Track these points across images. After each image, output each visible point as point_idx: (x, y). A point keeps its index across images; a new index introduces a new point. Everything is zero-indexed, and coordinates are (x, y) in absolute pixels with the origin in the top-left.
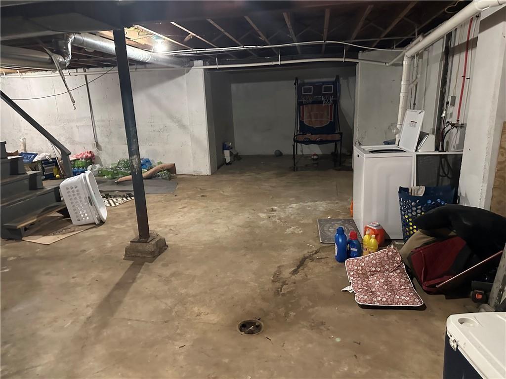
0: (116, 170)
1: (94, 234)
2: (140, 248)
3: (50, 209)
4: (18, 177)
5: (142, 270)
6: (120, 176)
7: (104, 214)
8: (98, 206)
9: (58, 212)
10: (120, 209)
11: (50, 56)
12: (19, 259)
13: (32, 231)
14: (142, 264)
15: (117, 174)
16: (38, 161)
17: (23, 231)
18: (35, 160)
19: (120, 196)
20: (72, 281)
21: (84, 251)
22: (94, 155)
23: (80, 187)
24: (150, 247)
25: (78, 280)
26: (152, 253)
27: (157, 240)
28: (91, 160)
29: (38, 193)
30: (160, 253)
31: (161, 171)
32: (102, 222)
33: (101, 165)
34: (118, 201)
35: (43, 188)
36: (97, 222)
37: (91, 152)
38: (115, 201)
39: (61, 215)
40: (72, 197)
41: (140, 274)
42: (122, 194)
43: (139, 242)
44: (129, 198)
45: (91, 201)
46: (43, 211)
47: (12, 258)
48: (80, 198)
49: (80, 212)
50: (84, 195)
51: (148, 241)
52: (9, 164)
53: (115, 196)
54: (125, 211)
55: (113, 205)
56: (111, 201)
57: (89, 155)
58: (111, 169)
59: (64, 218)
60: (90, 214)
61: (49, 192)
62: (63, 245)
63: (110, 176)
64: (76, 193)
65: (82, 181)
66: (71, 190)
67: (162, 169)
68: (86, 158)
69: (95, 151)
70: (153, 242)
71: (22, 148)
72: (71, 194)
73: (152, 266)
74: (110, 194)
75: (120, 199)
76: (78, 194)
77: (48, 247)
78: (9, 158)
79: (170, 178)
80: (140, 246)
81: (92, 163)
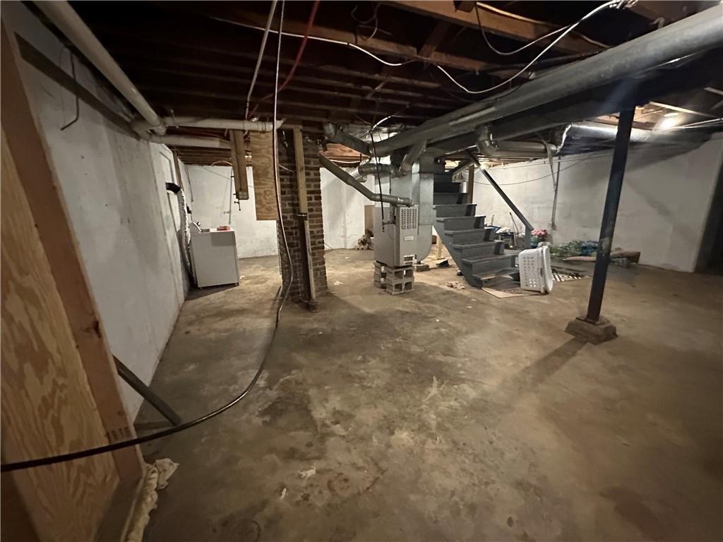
0: (566, 249)
1: (538, 300)
2: (585, 327)
3: (505, 272)
4: (490, 243)
5: (583, 348)
6: (569, 255)
7: (550, 287)
8: (547, 278)
9: (510, 275)
10: (565, 285)
11: (545, 146)
12: (478, 302)
13: (489, 284)
14: (585, 343)
15: (566, 253)
16: (500, 233)
17: (484, 283)
18: (497, 232)
19: (566, 274)
20: (516, 332)
21: (528, 312)
22: (546, 234)
23: (535, 258)
24: (597, 329)
25: (520, 333)
26: (598, 336)
27: (606, 326)
28: (544, 238)
29: (500, 257)
30: (606, 340)
31: (619, 258)
32: (546, 292)
33: (552, 243)
34: (565, 278)
35: (503, 254)
36: (542, 291)
37: (545, 231)
38: (561, 276)
39: (511, 278)
40: (527, 266)
41: (580, 352)
42: (568, 272)
43: (585, 321)
44: (575, 278)
45: (542, 272)
46: (501, 272)
47: (474, 300)
48: (533, 267)
49: (530, 280)
50: (537, 266)
51: (597, 323)
52: (484, 233)
53: (561, 273)
54: (570, 288)
55: (558, 280)
56: (557, 277)
57: (543, 233)
58: (561, 247)
59: (514, 280)
60: (538, 283)
61: (508, 258)
62: (511, 301)
63: (558, 254)
64: (531, 263)
65: (538, 254)
66: (527, 260)
67: (622, 256)
68: (540, 235)
69: (549, 230)
70: (603, 327)
71: (490, 222)
72: (527, 263)
73: (595, 348)
74: (557, 269)
75: (566, 276)
76: (532, 264)
77: (500, 300)
78: (485, 228)
79: (628, 267)
80: (586, 326)
81: (543, 240)
